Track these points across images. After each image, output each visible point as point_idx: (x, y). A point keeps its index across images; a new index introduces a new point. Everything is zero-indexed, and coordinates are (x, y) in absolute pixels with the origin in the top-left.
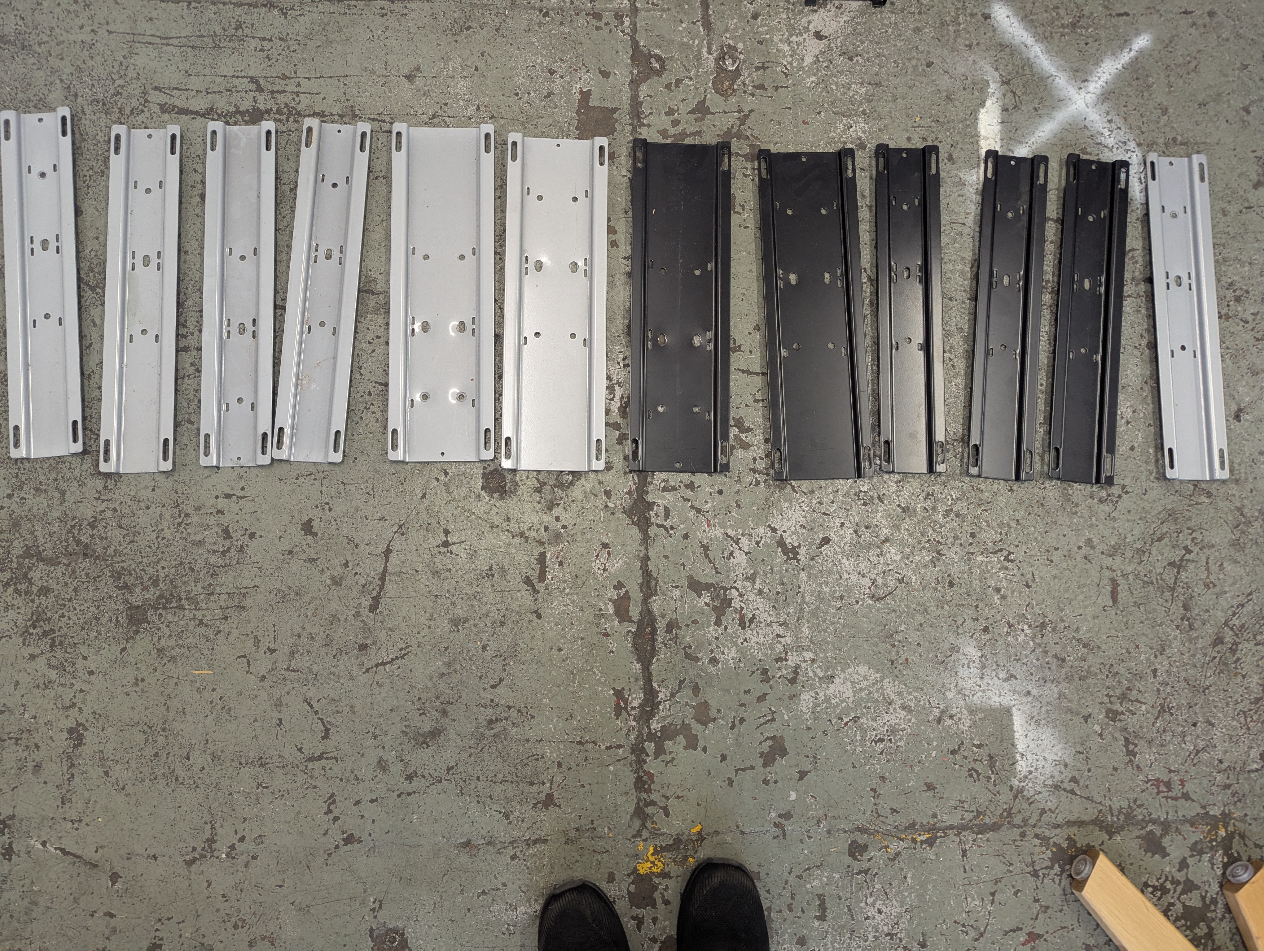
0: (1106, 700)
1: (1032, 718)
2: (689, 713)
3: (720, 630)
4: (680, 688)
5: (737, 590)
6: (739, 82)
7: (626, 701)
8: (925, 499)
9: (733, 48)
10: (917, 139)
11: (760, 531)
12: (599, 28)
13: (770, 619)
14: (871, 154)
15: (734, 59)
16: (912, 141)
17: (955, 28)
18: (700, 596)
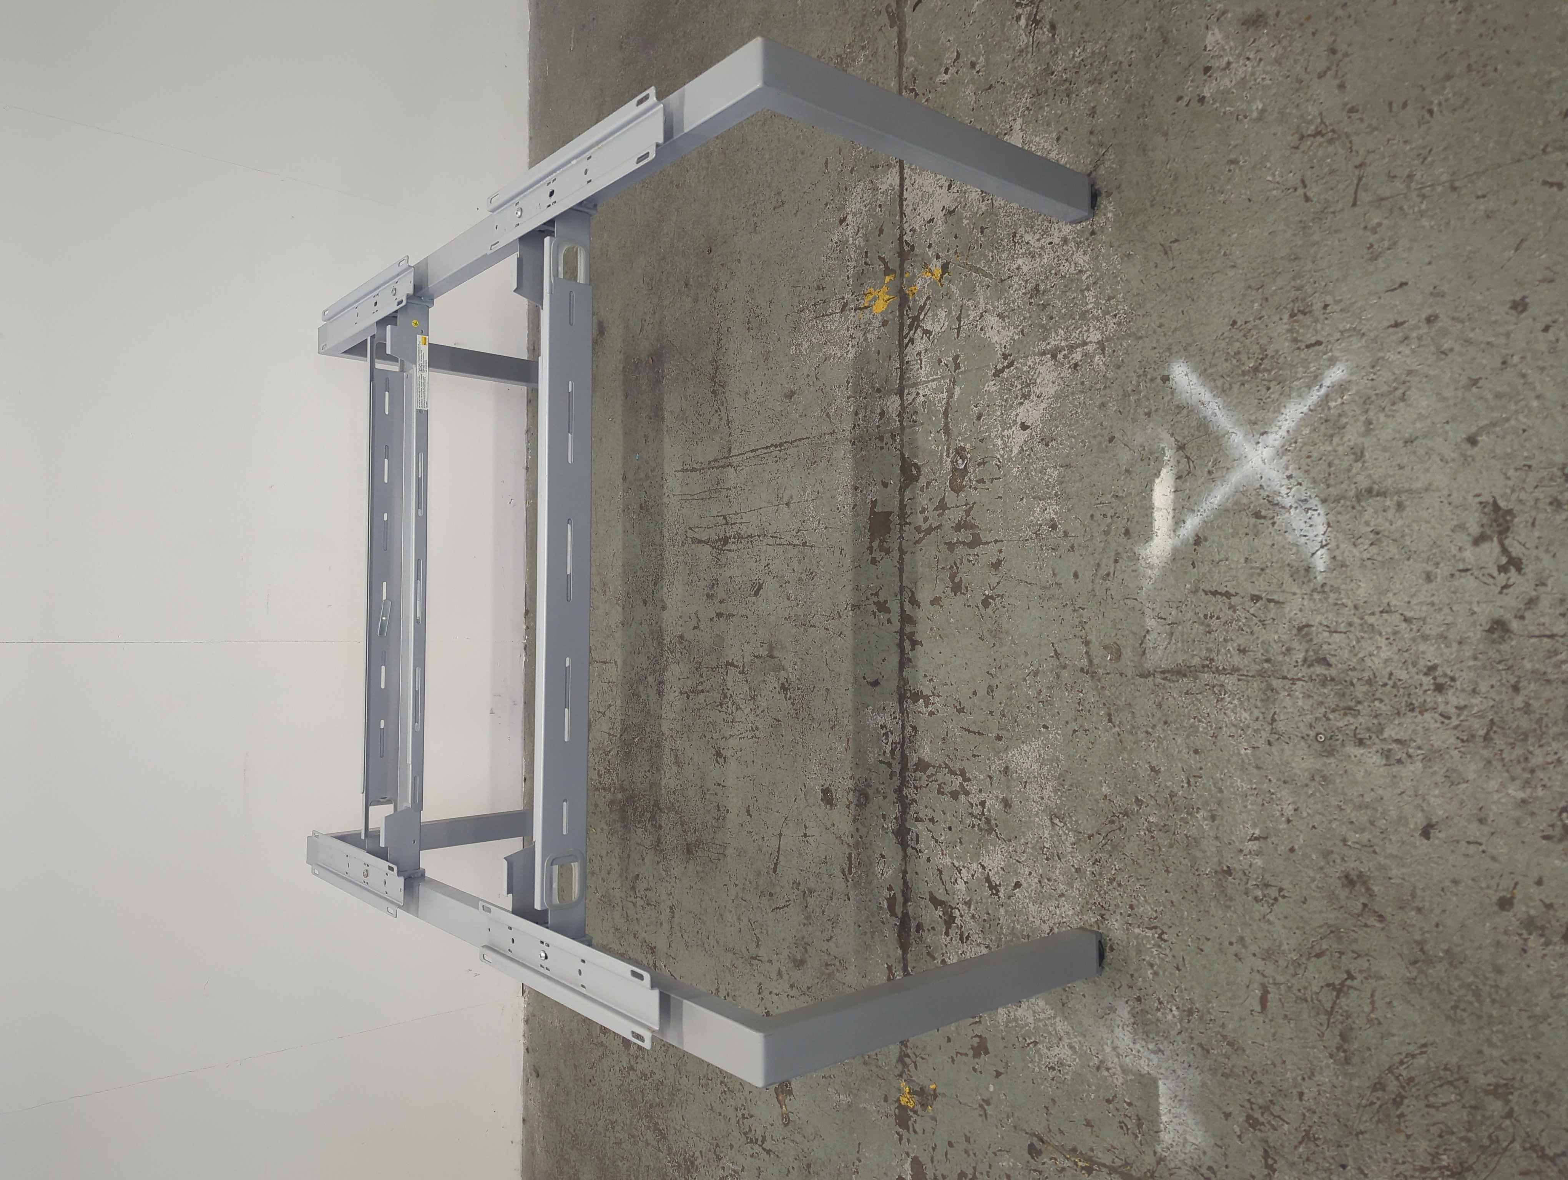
0: (1247, 1105)
1: (1176, 1096)
3: (948, 939)
6: (967, 479)
7: (893, 974)
8: (1094, 864)
9: (963, 449)
10: (1098, 516)
11: (975, 866)
12: (882, 448)
13: (979, 941)
14: (1061, 534)
15: (963, 458)
16: (1095, 519)
17: (1136, 397)
18: (936, 909)
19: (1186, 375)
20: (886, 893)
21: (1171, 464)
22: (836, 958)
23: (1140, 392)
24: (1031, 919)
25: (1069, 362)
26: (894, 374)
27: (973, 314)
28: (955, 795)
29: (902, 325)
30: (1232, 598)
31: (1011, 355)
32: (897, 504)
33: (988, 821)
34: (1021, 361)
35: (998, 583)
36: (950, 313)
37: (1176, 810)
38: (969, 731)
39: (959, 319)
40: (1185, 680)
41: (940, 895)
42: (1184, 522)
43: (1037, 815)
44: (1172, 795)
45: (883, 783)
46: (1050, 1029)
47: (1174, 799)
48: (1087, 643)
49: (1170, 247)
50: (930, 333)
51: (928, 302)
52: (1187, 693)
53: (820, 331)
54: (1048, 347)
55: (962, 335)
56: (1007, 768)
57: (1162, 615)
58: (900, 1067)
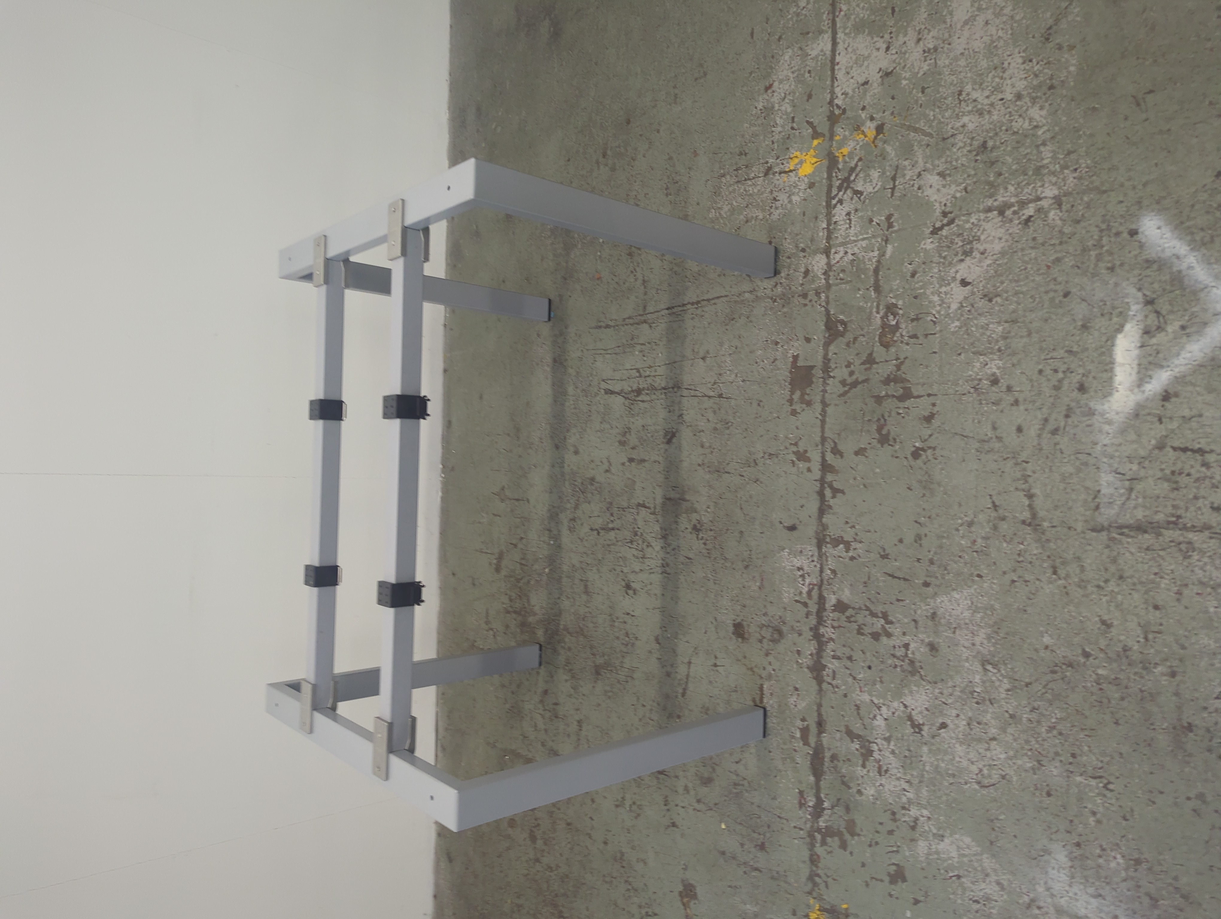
2: (843, 824)
3: (865, 772)
4: (837, 804)
5: (877, 745)
6: (898, 334)
7: (805, 799)
8: (1031, 711)
9: (895, 306)
10: (1048, 371)
11: (896, 704)
12: (805, 305)
13: (899, 775)
14: (1004, 389)
15: (895, 315)
16: (1044, 374)
17: (1097, 252)
18: (853, 742)
19: (1159, 228)
20: (799, 724)
21: (1137, 318)
22: (745, 779)
23: (1103, 246)
24: (957, 759)
25: (1019, 218)
26: (821, 234)
27: (909, 174)
28: (876, 636)
29: (830, 187)
30: (1207, 455)
31: (951, 213)
32: (820, 358)
33: (912, 662)
34: (963, 218)
35: (930, 436)
36: (884, 173)
37: (1129, 664)
38: (894, 577)
39: (894, 179)
40: (1146, 536)
41: (857, 727)
42: (1151, 377)
43: (967, 660)
44: (1126, 649)
45: (798, 622)
46: (976, 864)
47: (1128, 653)
48: (1030, 496)
49: (1144, 99)
50: (861, 193)
51: (860, 164)
52: (1148, 549)
53: (741, 195)
54: (995, 204)
55: (897, 194)
56: (934, 614)
57: (1121, 470)
58: (810, 885)
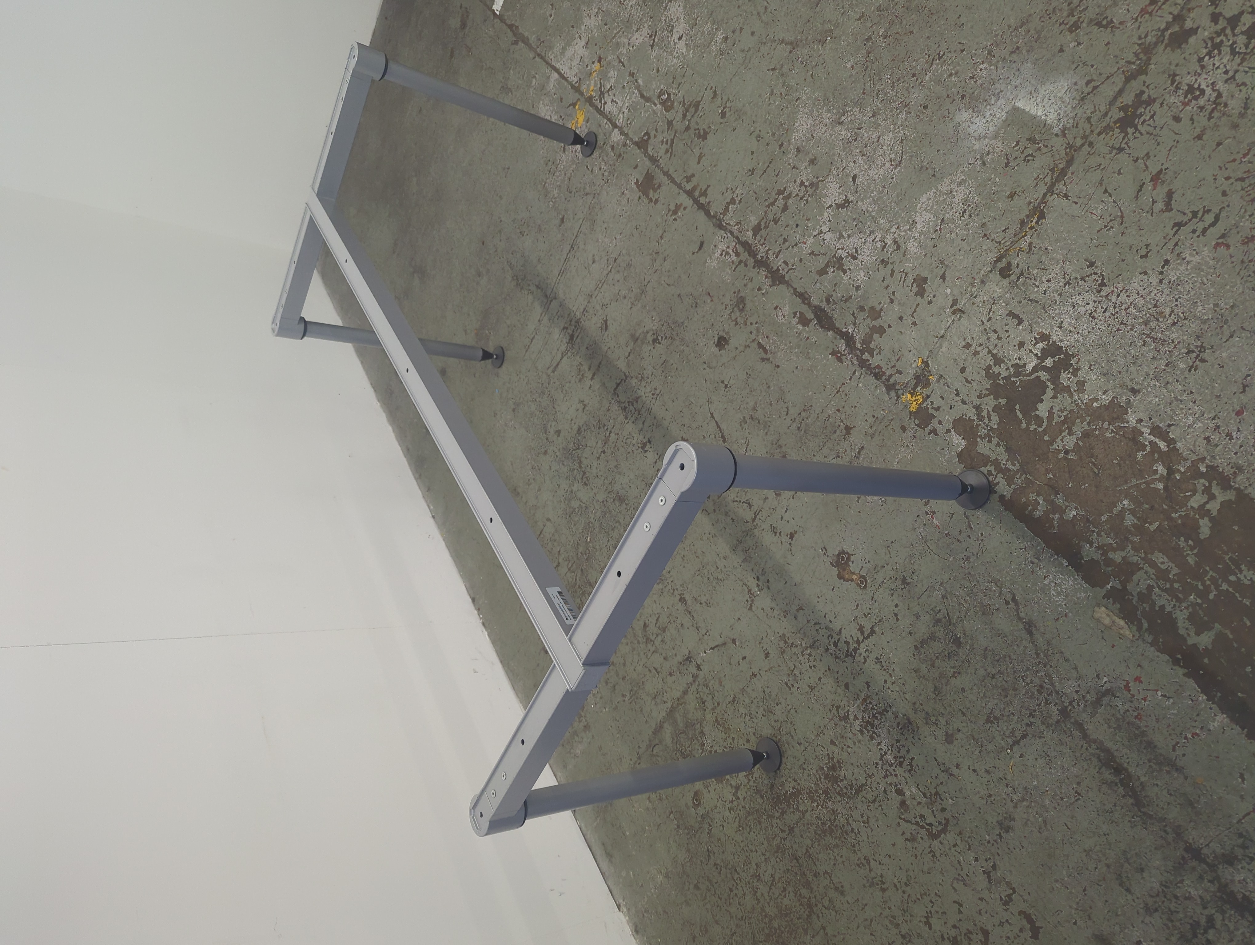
0: (1063, 26)
1: (1031, 93)
2: (869, 321)
3: (848, 273)
4: (855, 317)
5: (839, 249)
7: (839, 352)
9: (661, 91)
11: (826, 215)
12: (623, 158)
13: (863, 240)
14: (732, 35)
15: (664, 93)
18: (828, 273)
20: (795, 321)
27: (624, 50)
29: (596, 108)
31: (653, 32)
32: (648, 163)
33: (812, 185)
34: (659, 25)
36: (614, 67)
38: (766, 170)
39: (620, 62)
41: (821, 262)
43: (831, 136)
45: (745, 276)
48: (782, 41)
50: (611, 87)
51: (602, 81)
55: (626, 63)
58: (893, 393)
